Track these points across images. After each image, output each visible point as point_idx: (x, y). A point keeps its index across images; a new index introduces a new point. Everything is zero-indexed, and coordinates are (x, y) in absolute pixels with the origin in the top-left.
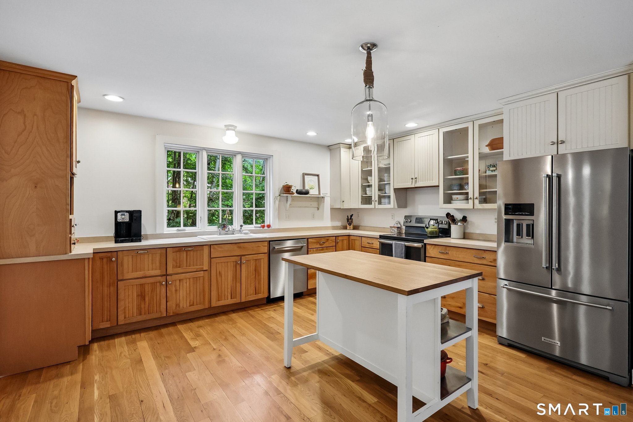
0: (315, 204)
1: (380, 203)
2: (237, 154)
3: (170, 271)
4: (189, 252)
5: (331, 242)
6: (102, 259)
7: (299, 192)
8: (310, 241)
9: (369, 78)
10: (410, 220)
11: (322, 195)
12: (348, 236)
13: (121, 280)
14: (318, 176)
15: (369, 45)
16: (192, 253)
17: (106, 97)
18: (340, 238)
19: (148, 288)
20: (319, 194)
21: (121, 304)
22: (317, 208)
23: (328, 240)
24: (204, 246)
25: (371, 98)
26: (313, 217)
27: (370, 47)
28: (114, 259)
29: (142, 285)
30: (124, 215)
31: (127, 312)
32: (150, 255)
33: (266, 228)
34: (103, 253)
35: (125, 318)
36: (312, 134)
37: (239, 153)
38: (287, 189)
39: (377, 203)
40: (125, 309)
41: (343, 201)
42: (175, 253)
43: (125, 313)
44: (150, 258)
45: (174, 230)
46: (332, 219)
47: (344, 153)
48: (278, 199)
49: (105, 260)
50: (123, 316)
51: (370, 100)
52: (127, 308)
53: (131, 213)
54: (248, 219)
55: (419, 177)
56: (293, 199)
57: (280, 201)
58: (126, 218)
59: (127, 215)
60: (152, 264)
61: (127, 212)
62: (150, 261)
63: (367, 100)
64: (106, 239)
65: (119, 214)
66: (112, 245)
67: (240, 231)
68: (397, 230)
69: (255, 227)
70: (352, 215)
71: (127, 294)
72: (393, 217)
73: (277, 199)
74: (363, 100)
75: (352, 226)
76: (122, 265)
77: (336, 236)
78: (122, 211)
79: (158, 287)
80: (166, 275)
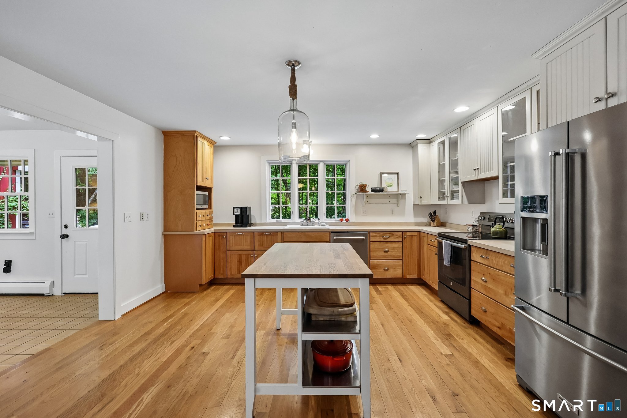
0: (394, 201)
1: (452, 199)
2: (320, 162)
3: (256, 248)
4: (268, 236)
5: (397, 237)
6: (219, 236)
7: (373, 190)
8: (372, 234)
9: (293, 90)
10: (483, 218)
11: (401, 192)
12: (419, 233)
13: (229, 250)
14: (397, 173)
15: (293, 62)
16: (270, 236)
17: (221, 138)
18: (408, 234)
19: (243, 258)
20: (398, 191)
21: (229, 265)
22: (397, 205)
23: (393, 235)
24: (278, 233)
25: (295, 109)
26: (393, 213)
27: (293, 64)
28: (224, 237)
29: (240, 255)
30: (237, 210)
31: (232, 271)
32: (245, 236)
33: (344, 221)
34: (220, 233)
35: (231, 274)
36: (374, 136)
37: (321, 161)
38: (362, 188)
39: (449, 198)
40: (231, 268)
41: (421, 198)
42: (259, 236)
43: (231, 271)
44: (245, 238)
45: (274, 220)
46: (416, 215)
47: (422, 149)
48: (355, 197)
49: (221, 237)
50: (230, 272)
51: (293, 110)
52: (232, 268)
53: (241, 209)
54: (330, 213)
55: (481, 167)
56: (368, 196)
57: (357, 199)
58: (238, 212)
59: (239, 209)
60: (246, 242)
61: (239, 208)
62: (245, 241)
63: (291, 110)
64: (228, 225)
65: (235, 209)
66: (232, 228)
67: (318, 223)
68: (473, 229)
69: (335, 221)
70: (435, 211)
71: (232, 260)
72: (473, 214)
73: (353, 197)
74: (289, 110)
75: (435, 223)
76: (229, 241)
77: (403, 232)
78: (236, 207)
79: (249, 258)
80: (254, 250)
